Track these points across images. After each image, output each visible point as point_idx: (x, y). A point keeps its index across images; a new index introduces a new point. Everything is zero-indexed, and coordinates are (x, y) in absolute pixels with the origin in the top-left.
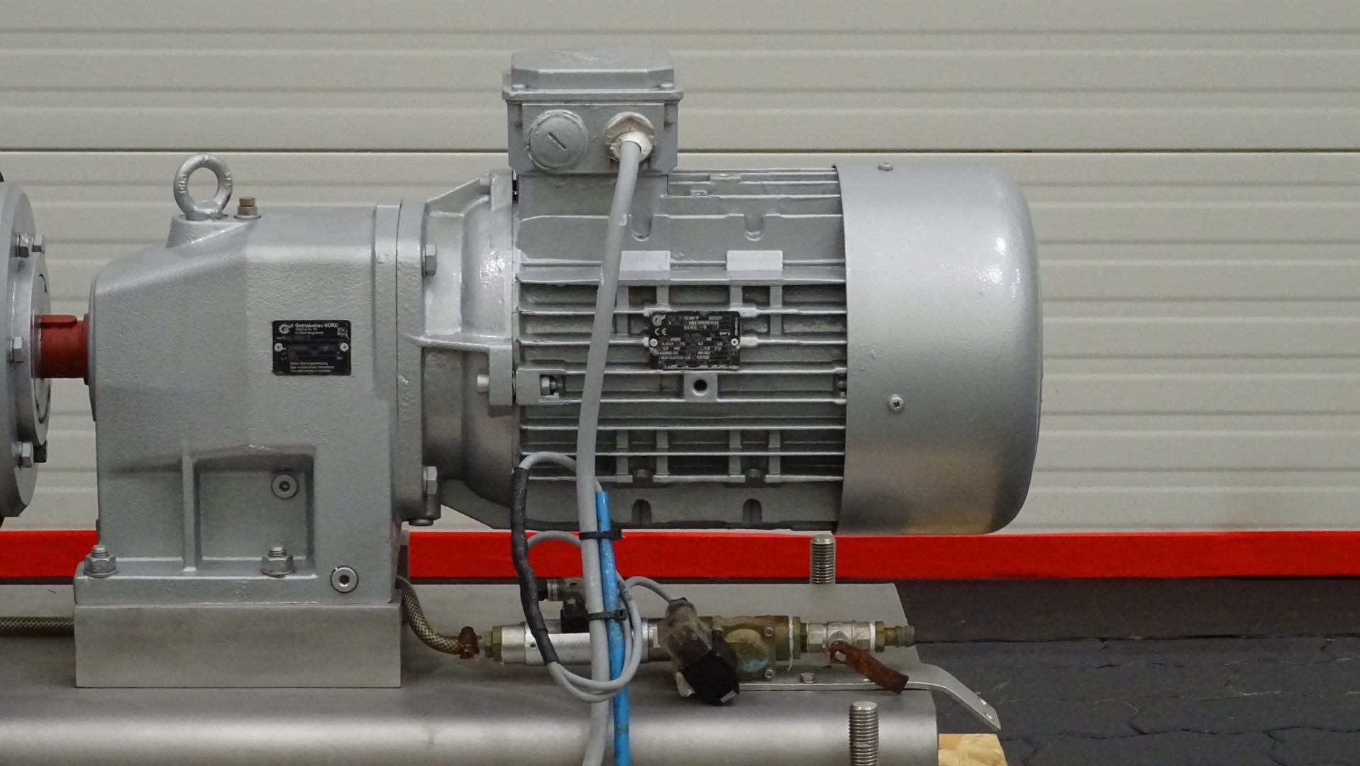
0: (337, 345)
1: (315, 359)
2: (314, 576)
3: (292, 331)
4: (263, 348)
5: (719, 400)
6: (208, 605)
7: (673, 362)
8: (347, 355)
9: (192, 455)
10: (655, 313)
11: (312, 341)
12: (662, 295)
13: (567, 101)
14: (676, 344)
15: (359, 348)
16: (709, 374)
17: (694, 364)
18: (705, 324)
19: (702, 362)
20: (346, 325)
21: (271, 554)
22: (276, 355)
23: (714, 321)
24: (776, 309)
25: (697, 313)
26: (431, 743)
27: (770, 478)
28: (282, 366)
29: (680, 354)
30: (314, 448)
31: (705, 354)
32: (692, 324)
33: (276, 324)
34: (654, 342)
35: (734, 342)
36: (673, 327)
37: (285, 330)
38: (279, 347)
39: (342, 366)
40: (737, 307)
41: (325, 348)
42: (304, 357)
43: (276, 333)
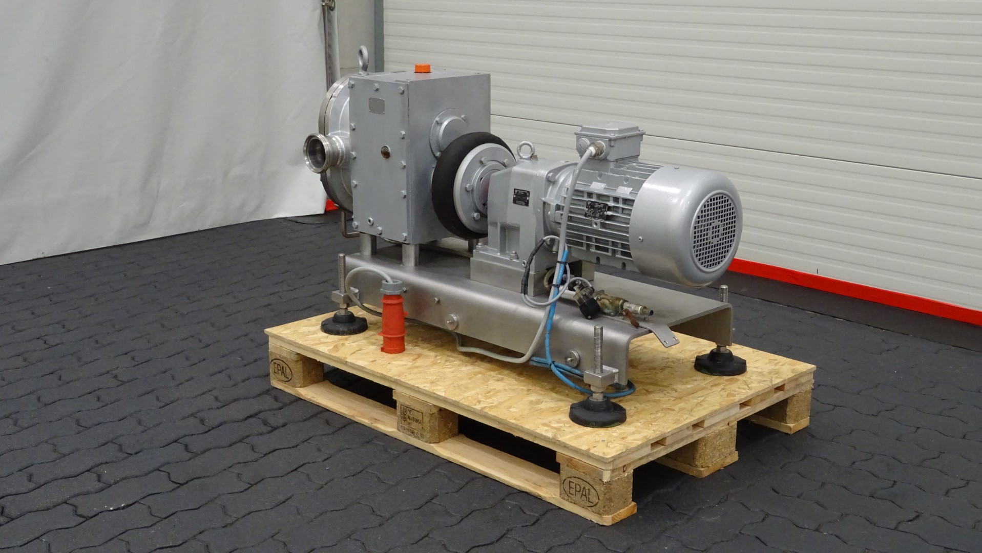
0: (526, 197)
1: (522, 201)
2: (518, 261)
3: (518, 192)
4: (511, 196)
5: (600, 229)
6: (497, 264)
7: (589, 216)
8: (528, 201)
9: (500, 223)
10: (589, 201)
11: (521, 196)
12: (594, 196)
13: (587, 136)
14: (592, 211)
15: (531, 199)
16: (599, 221)
17: (595, 217)
18: (600, 206)
19: (597, 217)
20: (529, 192)
21: (512, 253)
22: (514, 198)
23: (602, 206)
24: (621, 205)
25: (598, 203)
27: (617, 256)
28: (515, 201)
29: (592, 214)
30: (520, 225)
31: (598, 215)
32: (597, 206)
33: (515, 189)
34: (587, 209)
35: (605, 213)
36: (591, 206)
38: (515, 196)
39: (527, 204)
40: (609, 203)
41: (524, 198)
42: (520, 200)
43: (515, 192)
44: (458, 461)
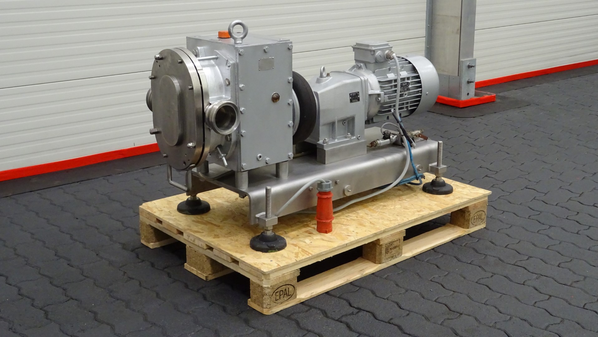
0: (358, 96)
1: (356, 99)
2: (355, 137)
3: (352, 95)
4: (348, 98)
5: (408, 97)
6: (342, 145)
7: (402, 92)
8: (359, 98)
9: (337, 119)
11: (355, 96)
13: (379, 49)
14: (402, 88)
15: (360, 96)
16: (406, 92)
17: (405, 91)
18: (405, 84)
19: (406, 91)
20: (358, 92)
21: (348, 135)
22: (350, 99)
23: (406, 84)
24: (411, 81)
25: (403, 83)
26: (386, 161)
28: (351, 101)
29: (403, 90)
30: (355, 115)
31: (406, 90)
33: (350, 94)
35: (409, 87)
36: (401, 85)
37: (351, 95)
38: (351, 98)
39: (359, 100)
40: (406, 81)
41: (356, 97)
42: (354, 99)
43: (350, 95)
44: (418, 252)
